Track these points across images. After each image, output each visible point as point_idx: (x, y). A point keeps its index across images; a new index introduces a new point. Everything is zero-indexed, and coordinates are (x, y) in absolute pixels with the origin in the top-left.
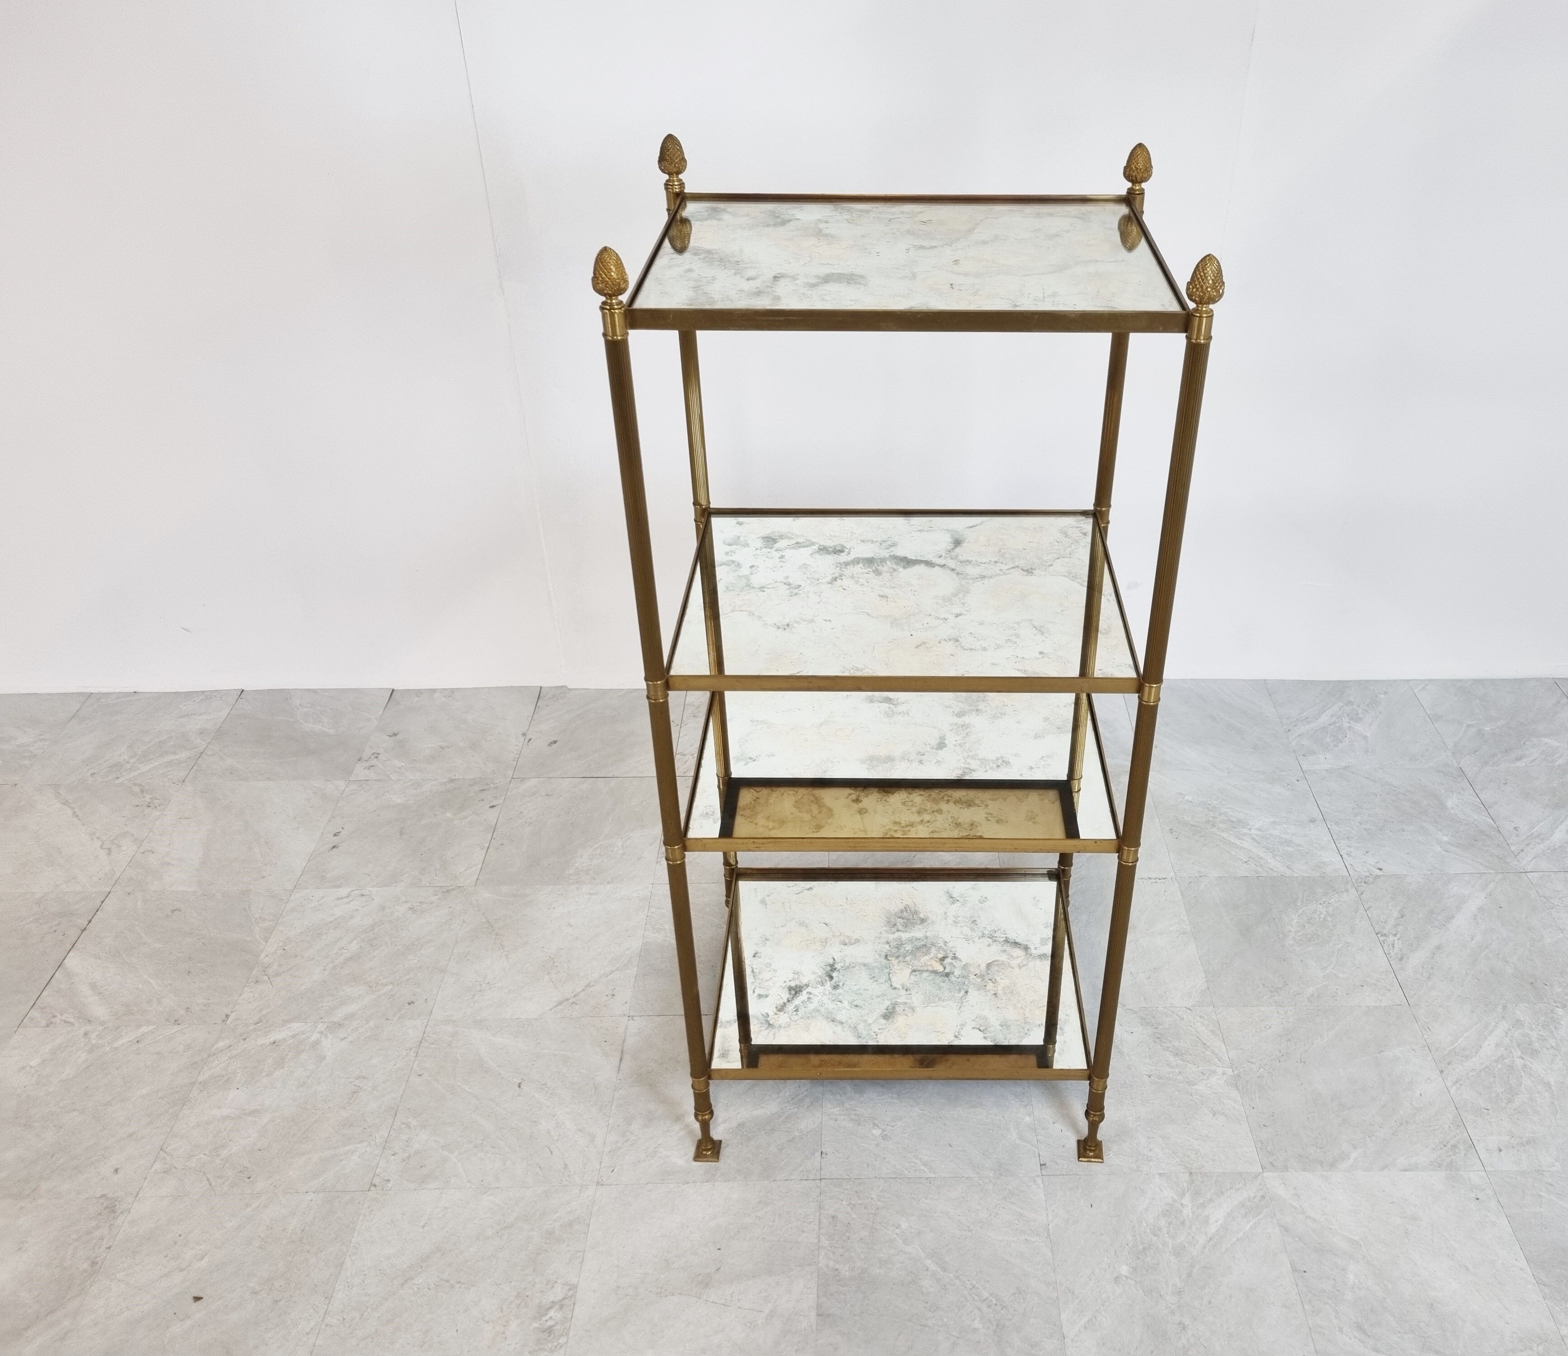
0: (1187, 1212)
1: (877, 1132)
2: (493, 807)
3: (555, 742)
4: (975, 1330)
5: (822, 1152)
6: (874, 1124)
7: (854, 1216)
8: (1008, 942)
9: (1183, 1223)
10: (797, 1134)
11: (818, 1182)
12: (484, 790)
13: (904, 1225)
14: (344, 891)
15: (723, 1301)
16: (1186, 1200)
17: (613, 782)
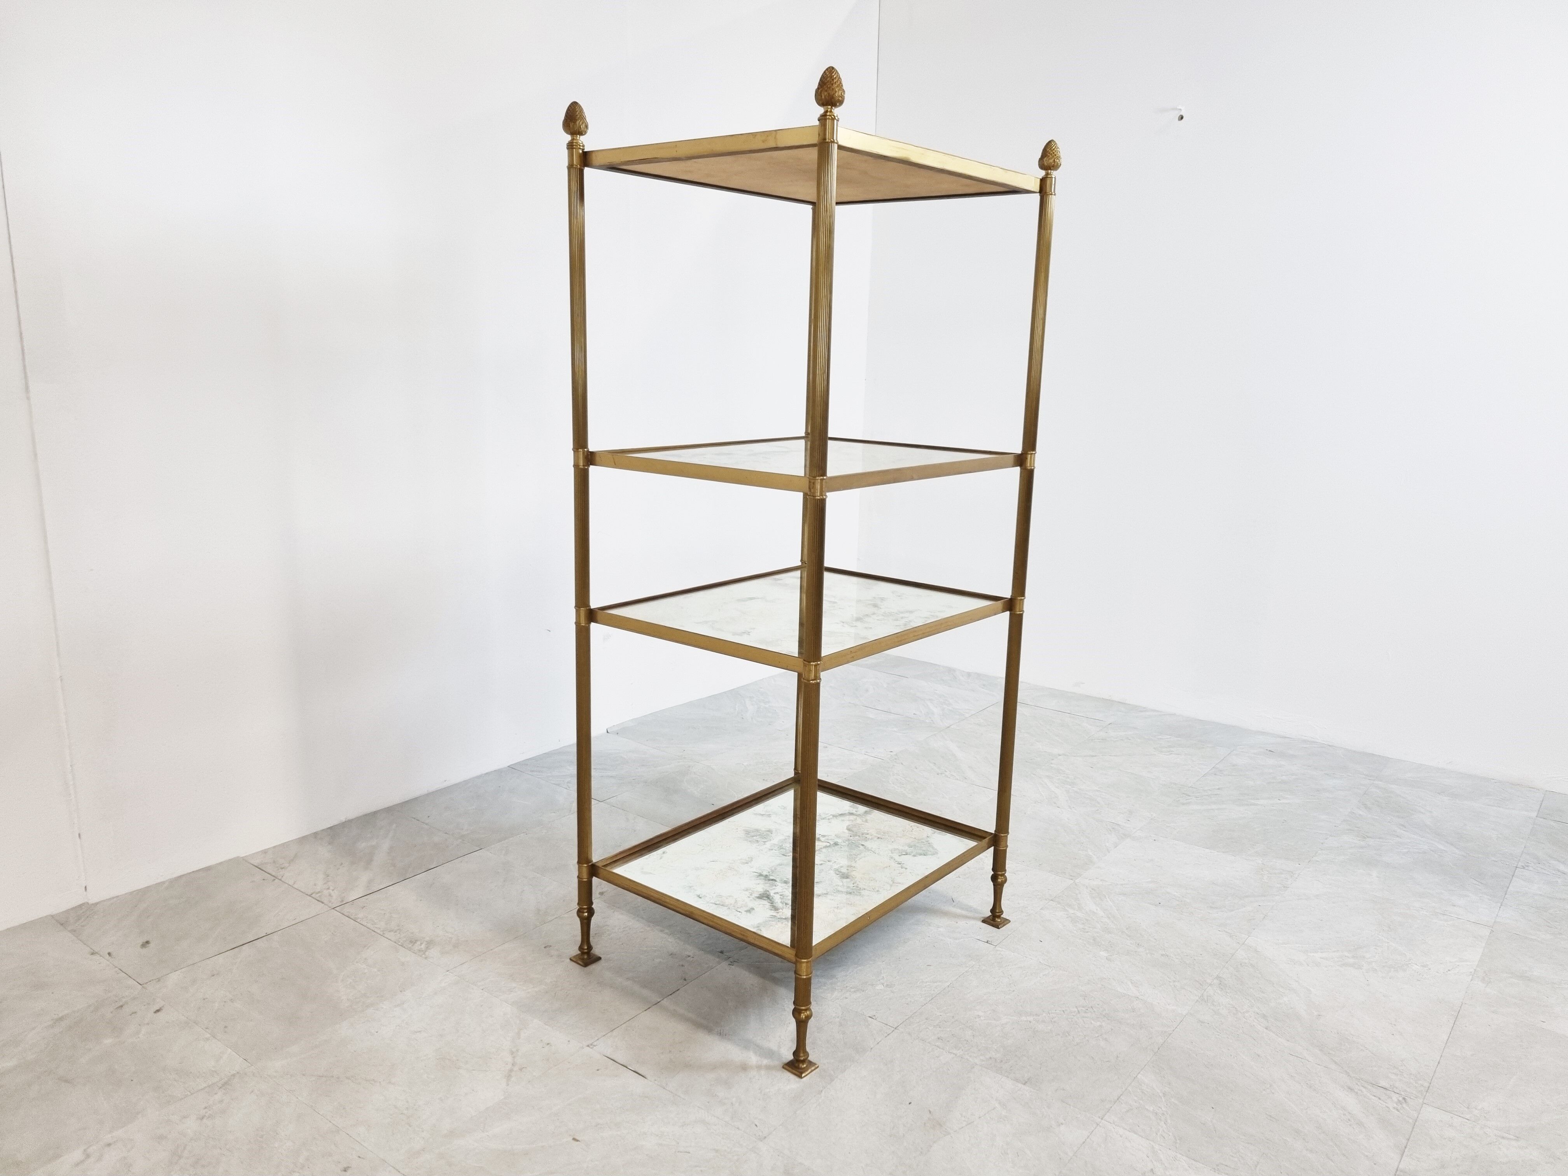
0: (1079, 914)
1: (880, 987)
2: (158, 1011)
3: (147, 942)
4: (1101, 1026)
5: (870, 1017)
6: (872, 985)
7: (948, 1030)
8: (837, 816)
9: (1087, 920)
10: (838, 1020)
11: (896, 1031)
12: (122, 1006)
13: (981, 1013)
14: (77, 1155)
15: (965, 1123)
16: (1071, 911)
17: (275, 937)
